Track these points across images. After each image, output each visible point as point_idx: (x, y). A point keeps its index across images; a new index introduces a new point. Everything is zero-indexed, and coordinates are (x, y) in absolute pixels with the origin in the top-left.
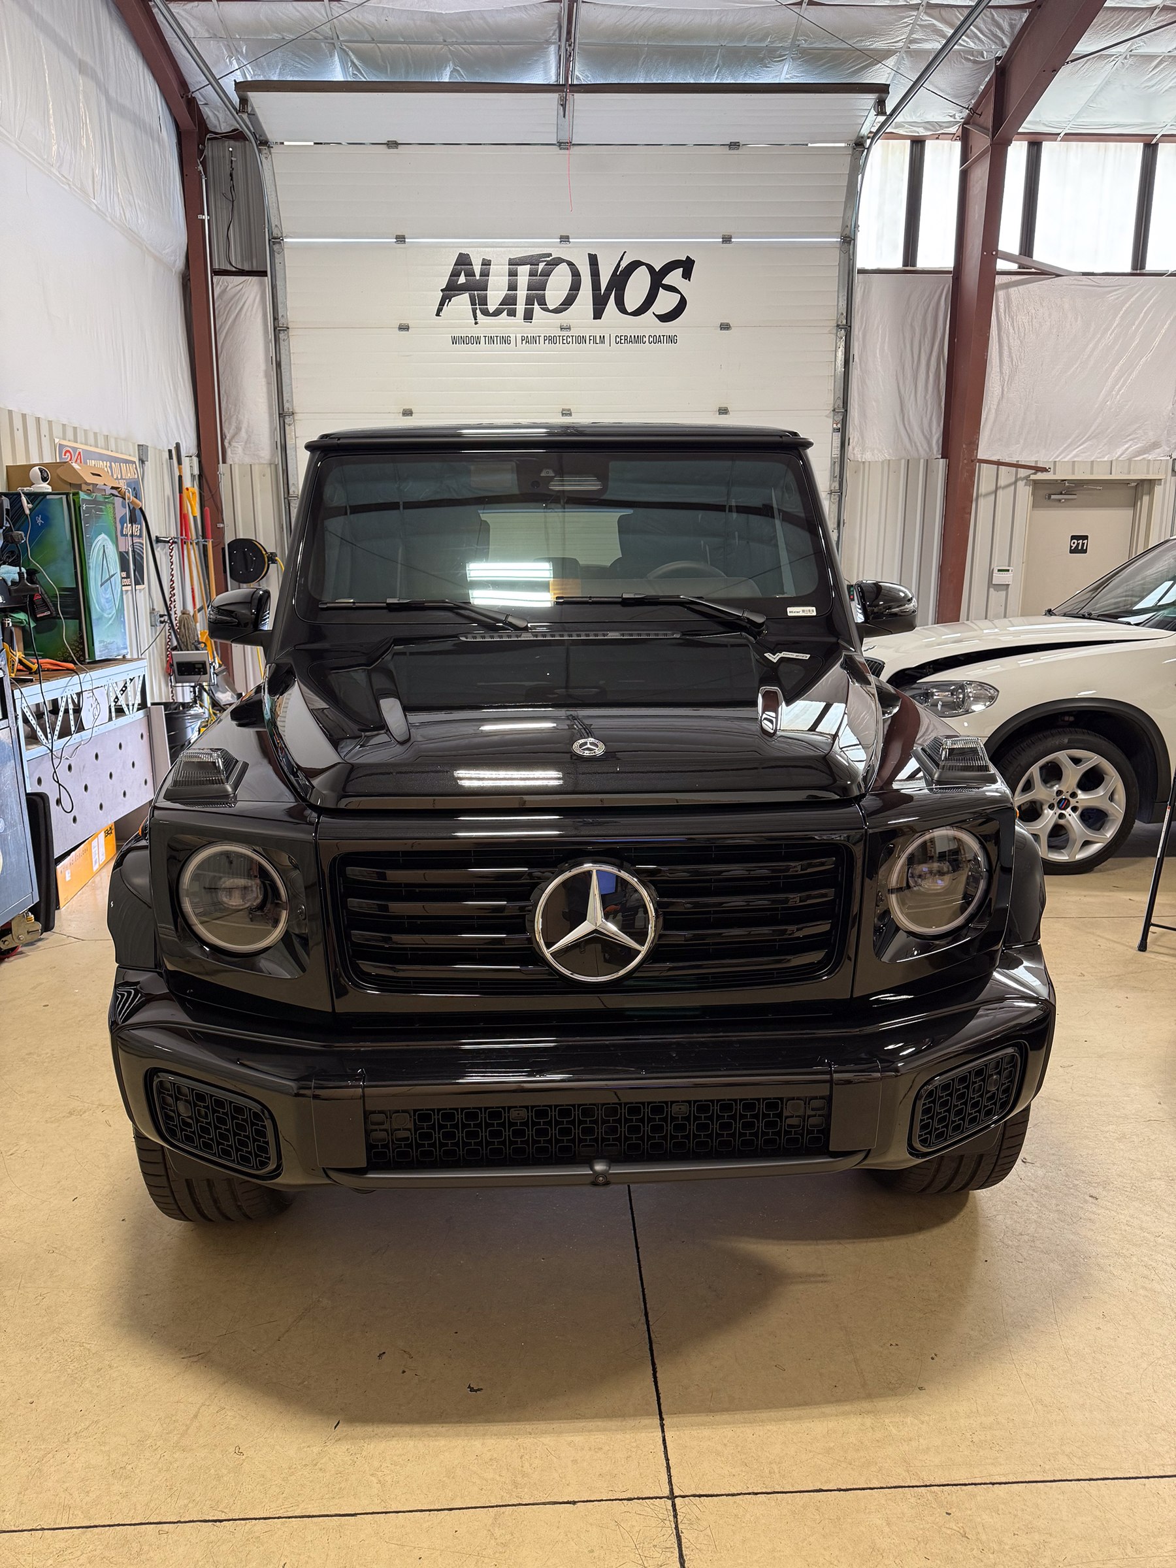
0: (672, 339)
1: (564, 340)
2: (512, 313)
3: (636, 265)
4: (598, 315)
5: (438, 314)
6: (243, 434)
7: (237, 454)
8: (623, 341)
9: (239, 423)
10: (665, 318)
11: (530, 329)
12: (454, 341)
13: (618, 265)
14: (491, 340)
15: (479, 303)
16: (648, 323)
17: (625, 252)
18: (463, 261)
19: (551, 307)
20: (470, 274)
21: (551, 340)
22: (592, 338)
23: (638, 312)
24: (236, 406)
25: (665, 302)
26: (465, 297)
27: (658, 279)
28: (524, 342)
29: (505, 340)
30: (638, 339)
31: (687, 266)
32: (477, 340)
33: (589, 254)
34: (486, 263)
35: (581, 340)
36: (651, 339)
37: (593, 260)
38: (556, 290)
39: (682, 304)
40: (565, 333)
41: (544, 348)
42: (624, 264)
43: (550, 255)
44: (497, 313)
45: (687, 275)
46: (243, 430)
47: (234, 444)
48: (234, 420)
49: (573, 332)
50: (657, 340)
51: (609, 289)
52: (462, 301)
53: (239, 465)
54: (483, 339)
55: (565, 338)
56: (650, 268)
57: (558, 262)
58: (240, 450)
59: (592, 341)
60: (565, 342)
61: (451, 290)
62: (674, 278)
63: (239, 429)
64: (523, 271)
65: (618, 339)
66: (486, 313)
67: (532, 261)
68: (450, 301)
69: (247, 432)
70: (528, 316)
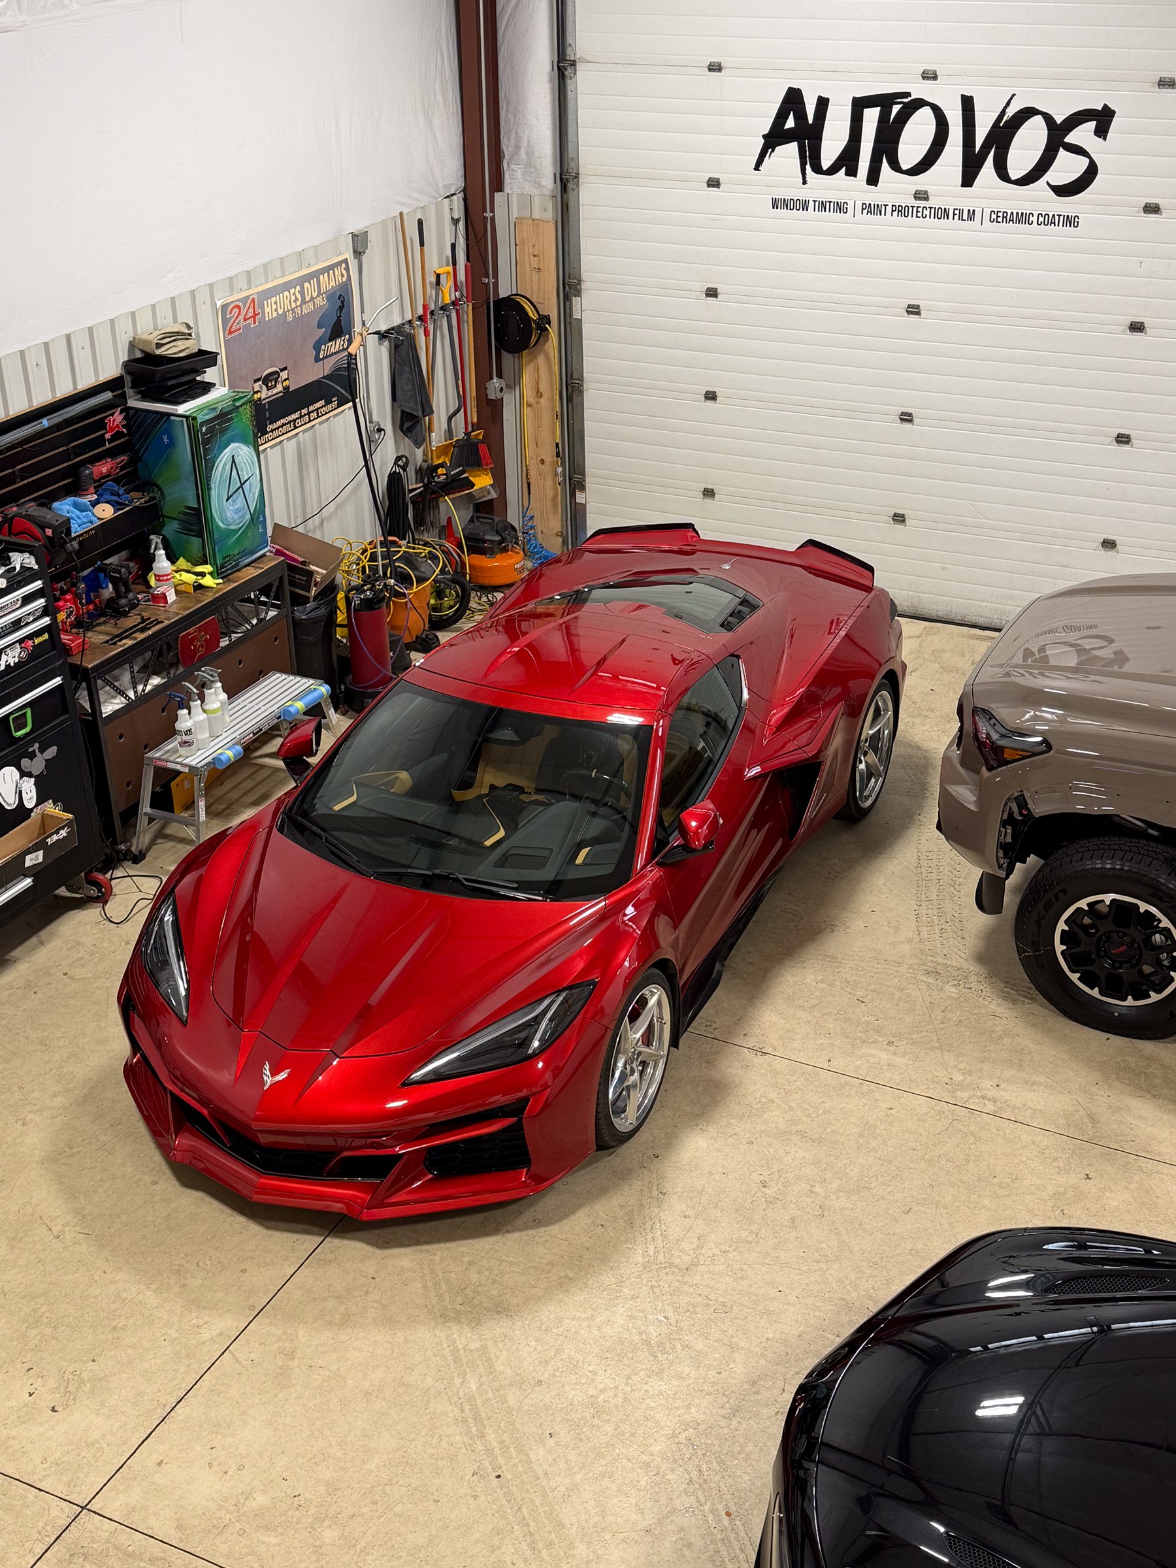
0: (1071, 221)
1: (919, 213)
2: (852, 172)
3: (1028, 113)
4: (968, 180)
5: (757, 168)
6: (523, 155)
7: (515, 179)
8: (1000, 219)
9: (518, 138)
10: (1062, 191)
11: (873, 195)
12: (775, 204)
13: (1003, 112)
14: (822, 206)
15: (811, 158)
16: (1039, 196)
17: (1014, 95)
18: (793, 99)
19: (905, 167)
20: (801, 115)
21: (900, 210)
22: (957, 212)
23: (1026, 180)
24: (515, 117)
25: (1067, 168)
26: (793, 147)
27: (1057, 135)
28: (865, 211)
29: (841, 208)
30: (1022, 218)
31: (1103, 119)
32: (805, 206)
33: (963, 96)
34: (823, 103)
35: (943, 213)
36: (1041, 219)
37: (968, 104)
38: (912, 146)
39: (1092, 172)
40: (922, 203)
41: (890, 219)
42: (1010, 112)
43: (908, 95)
44: (832, 170)
45: (1102, 132)
46: (523, 150)
47: (513, 166)
48: (513, 135)
49: (934, 202)
50: (1049, 220)
51: (986, 146)
52: (789, 152)
53: (519, 195)
54: (811, 204)
55: (920, 209)
56: (1048, 118)
57: (920, 103)
58: (519, 174)
59: (956, 217)
60: (919, 214)
61: (774, 138)
62: (1082, 135)
63: (518, 147)
64: (871, 116)
65: (994, 216)
66: (818, 169)
67: (884, 101)
68: (773, 151)
69: (527, 153)
70: (873, 178)
